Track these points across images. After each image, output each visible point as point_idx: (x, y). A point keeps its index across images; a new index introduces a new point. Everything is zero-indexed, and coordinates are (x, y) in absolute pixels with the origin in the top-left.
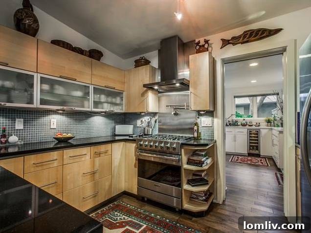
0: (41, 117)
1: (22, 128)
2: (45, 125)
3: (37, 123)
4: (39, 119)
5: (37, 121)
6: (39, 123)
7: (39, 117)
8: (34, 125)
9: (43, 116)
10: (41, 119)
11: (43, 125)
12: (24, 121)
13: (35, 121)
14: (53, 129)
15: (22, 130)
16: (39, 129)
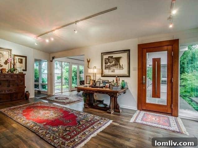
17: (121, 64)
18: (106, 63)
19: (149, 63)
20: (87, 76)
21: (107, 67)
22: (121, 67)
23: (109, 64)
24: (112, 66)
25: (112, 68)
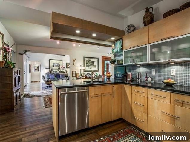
0: (164, 68)
1: (154, 74)
2: (167, 73)
3: (162, 72)
4: (163, 69)
5: (162, 70)
6: (163, 72)
7: (163, 68)
8: (161, 73)
9: (166, 68)
10: (164, 69)
11: (166, 73)
12: (155, 70)
13: (161, 70)
14: (173, 76)
15: (155, 75)
16: (163, 76)
17: (95, 65)
18: (87, 63)
19: (105, 64)
20: (72, 71)
21: (87, 66)
22: (95, 66)
23: (88, 64)
24: (90, 65)
25: (90, 67)
